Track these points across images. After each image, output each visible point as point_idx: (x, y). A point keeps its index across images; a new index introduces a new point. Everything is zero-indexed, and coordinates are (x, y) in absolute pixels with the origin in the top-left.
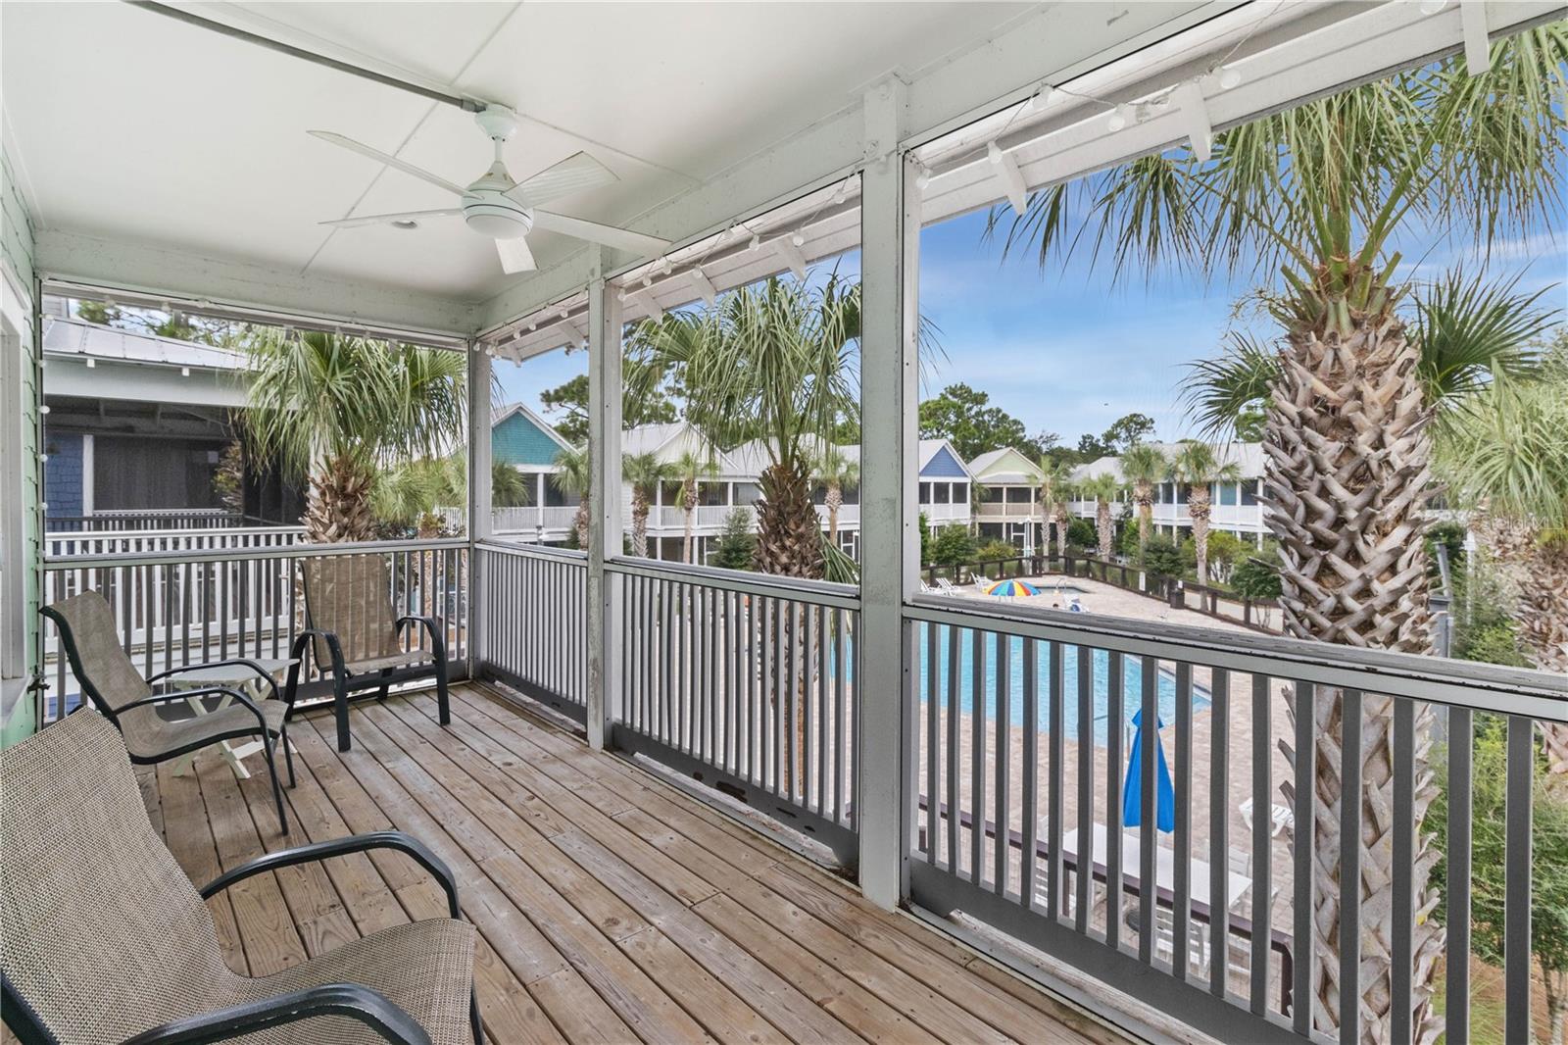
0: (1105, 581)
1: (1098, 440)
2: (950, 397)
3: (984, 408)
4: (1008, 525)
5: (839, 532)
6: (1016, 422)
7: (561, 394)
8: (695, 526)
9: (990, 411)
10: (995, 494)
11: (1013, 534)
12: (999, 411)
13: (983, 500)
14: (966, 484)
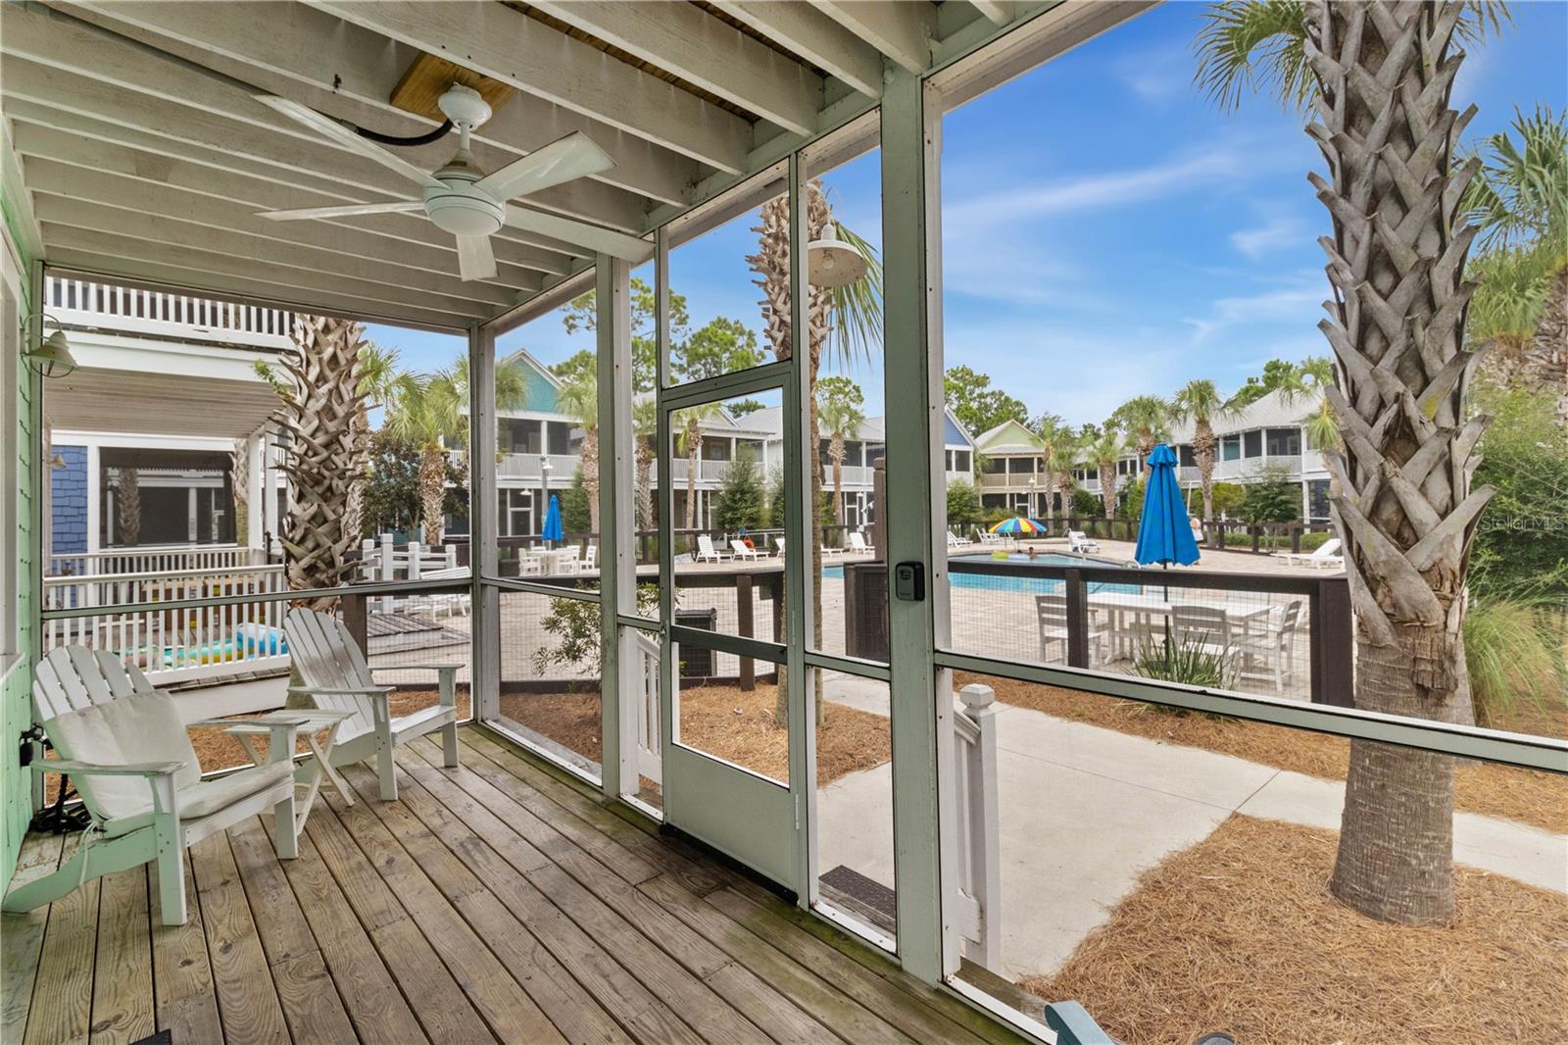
0: (1110, 537)
1: (1099, 429)
2: (952, 380)
3: (986, 391)
4: (1012, 495)
5: (843, 493)
6: (1018, 404)
7: (564, 369)
8: (698, 480)
9: (993, 393)
10: (998, 465)
11: (1016, 505)
12: (1001, 394)
13: (985, 471)
14: (968, 452)
